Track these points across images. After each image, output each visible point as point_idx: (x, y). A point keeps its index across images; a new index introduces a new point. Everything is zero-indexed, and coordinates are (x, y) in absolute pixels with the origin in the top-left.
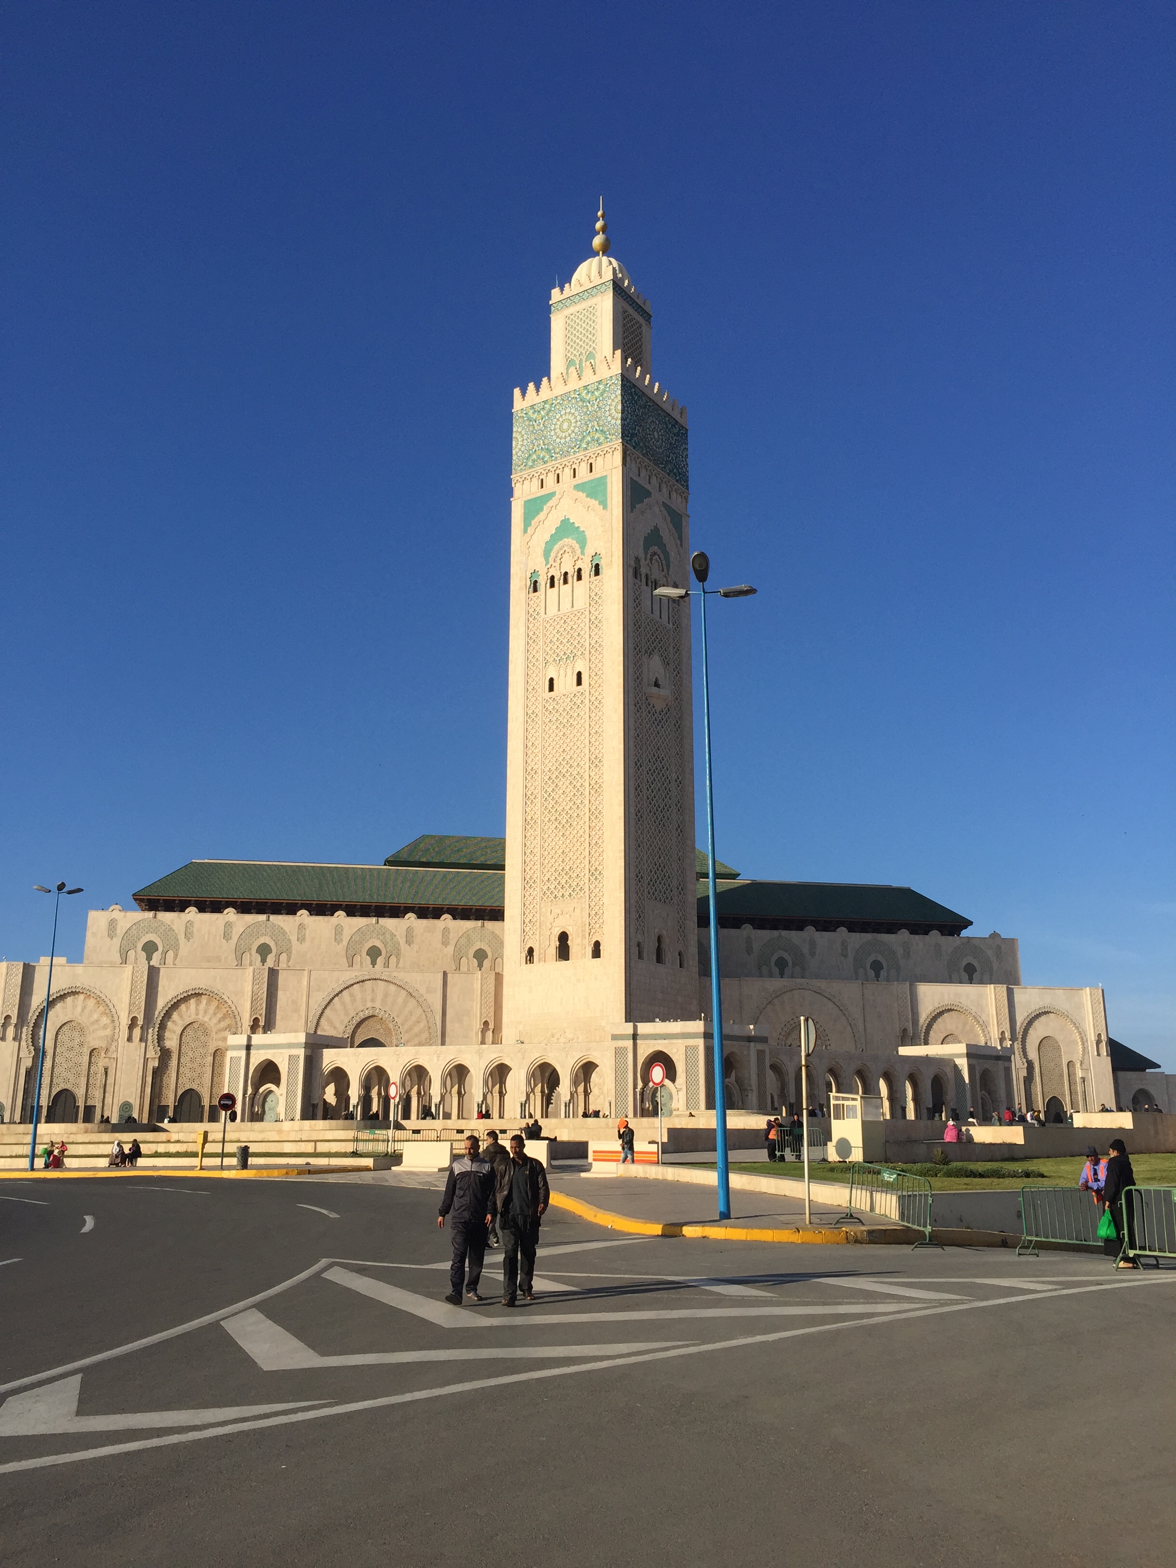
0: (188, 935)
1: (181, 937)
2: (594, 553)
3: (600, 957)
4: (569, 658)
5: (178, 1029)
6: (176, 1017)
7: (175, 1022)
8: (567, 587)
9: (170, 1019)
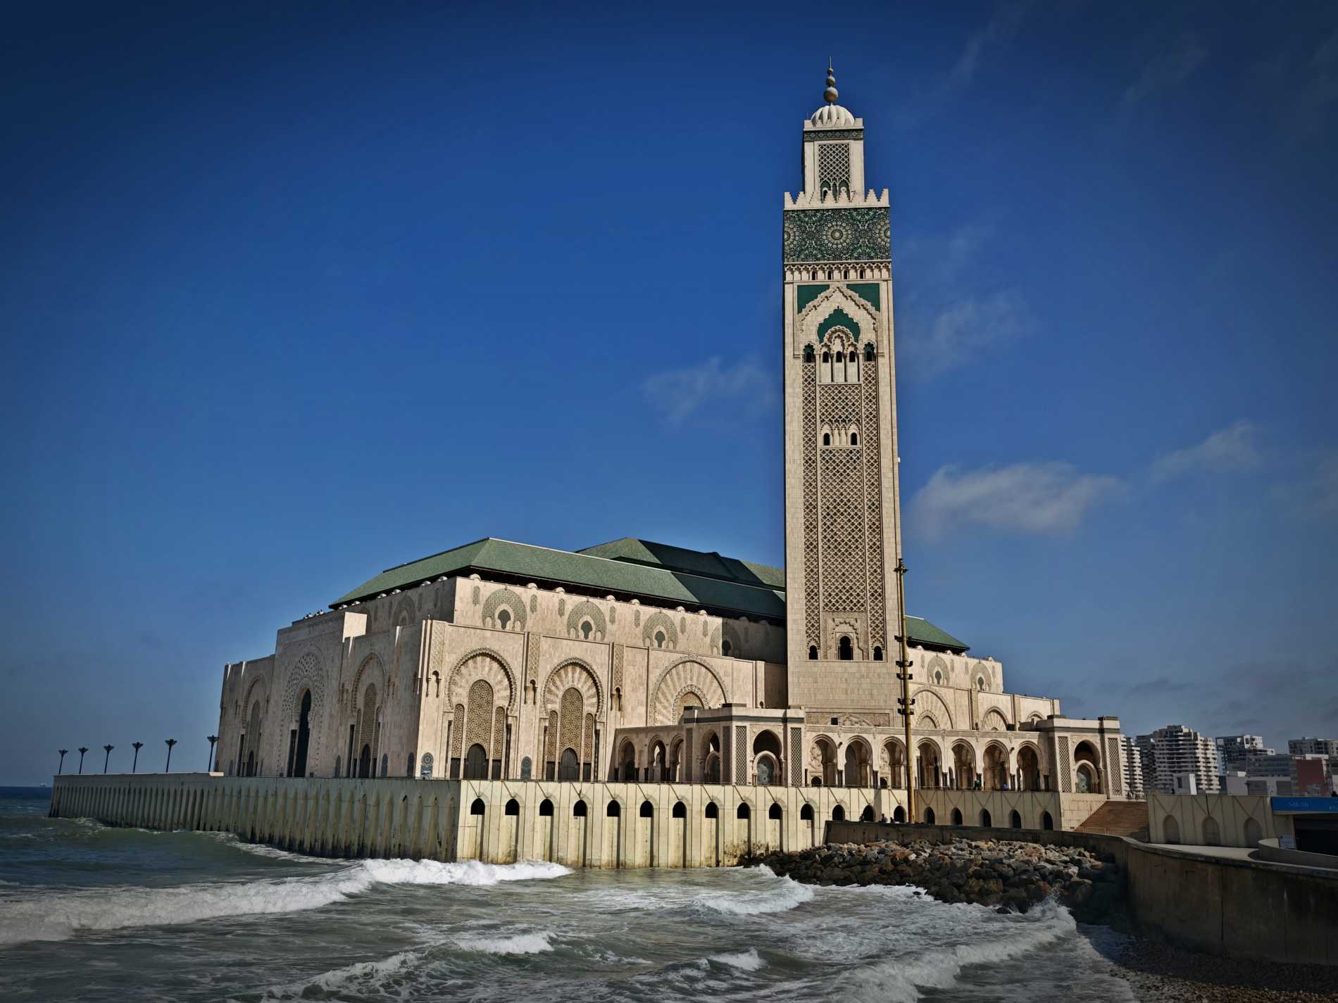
2: (867, 343)
3: (882, 659)
4: (844, 421)
5: (561, 694)
6: (558, 683)
7: (557, 687)
8: (841, 365)
9: (554, 683)
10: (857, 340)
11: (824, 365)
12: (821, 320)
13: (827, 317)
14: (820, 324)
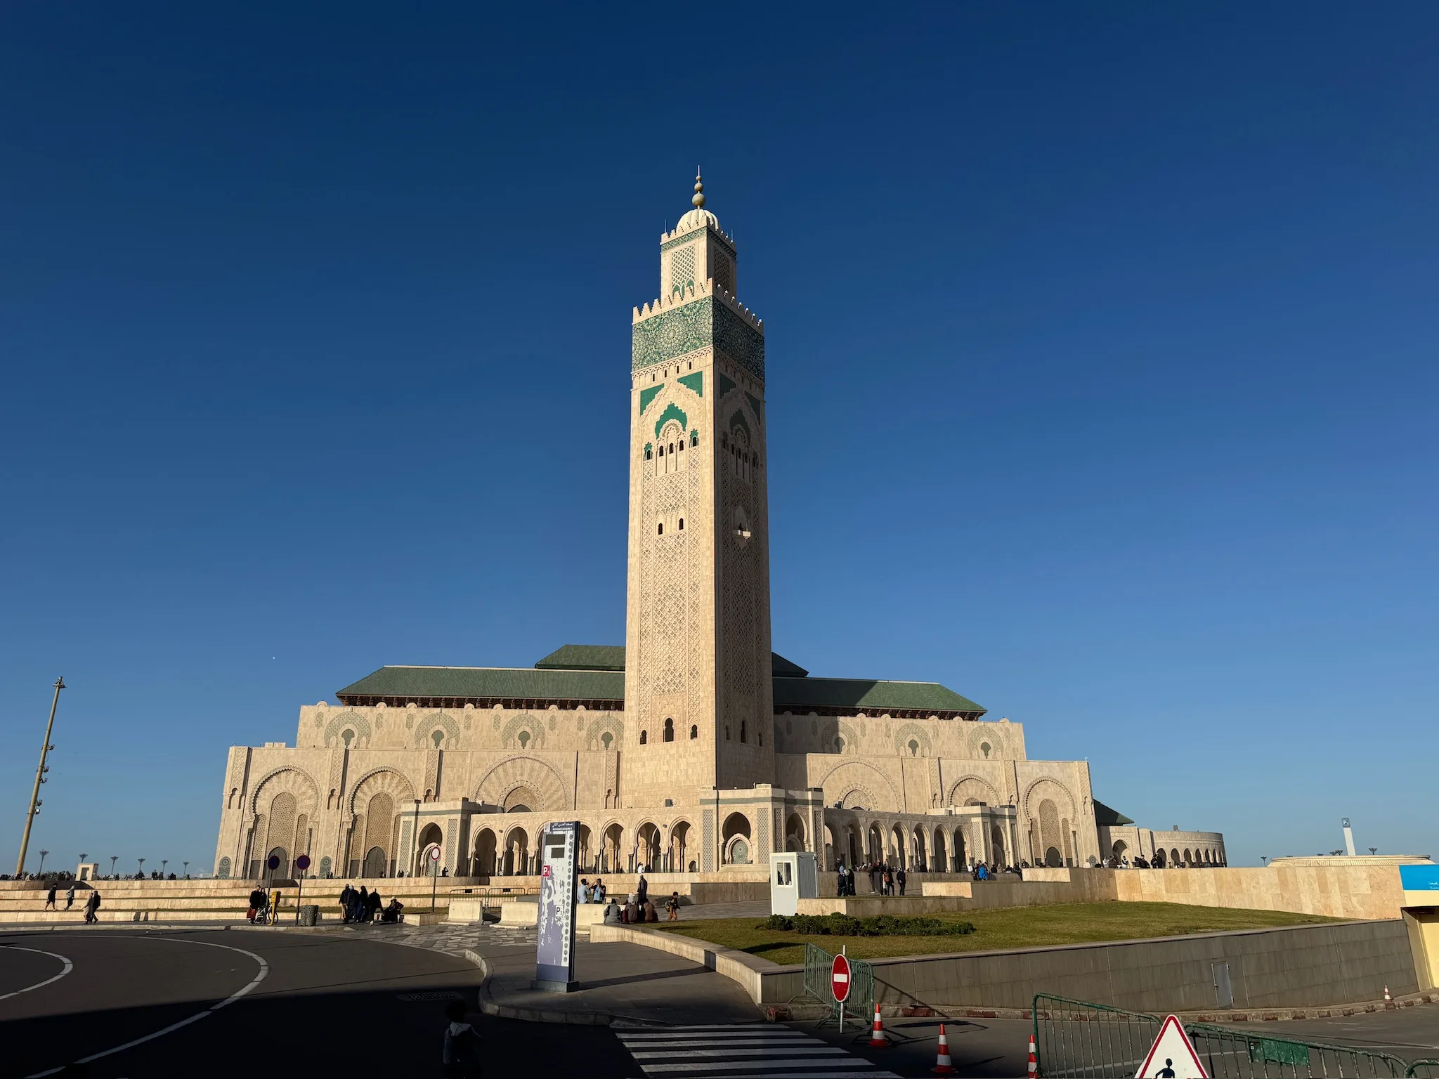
0: (379, 725)
1: (373, 726)
2: (692, 430)
3: (696, 737)
6: (366, 790)
7: (365, 794)
8: (672, 455)
9: (362, 791)
11: (659, 458)
13: (662, 413)
14: (657, 422)
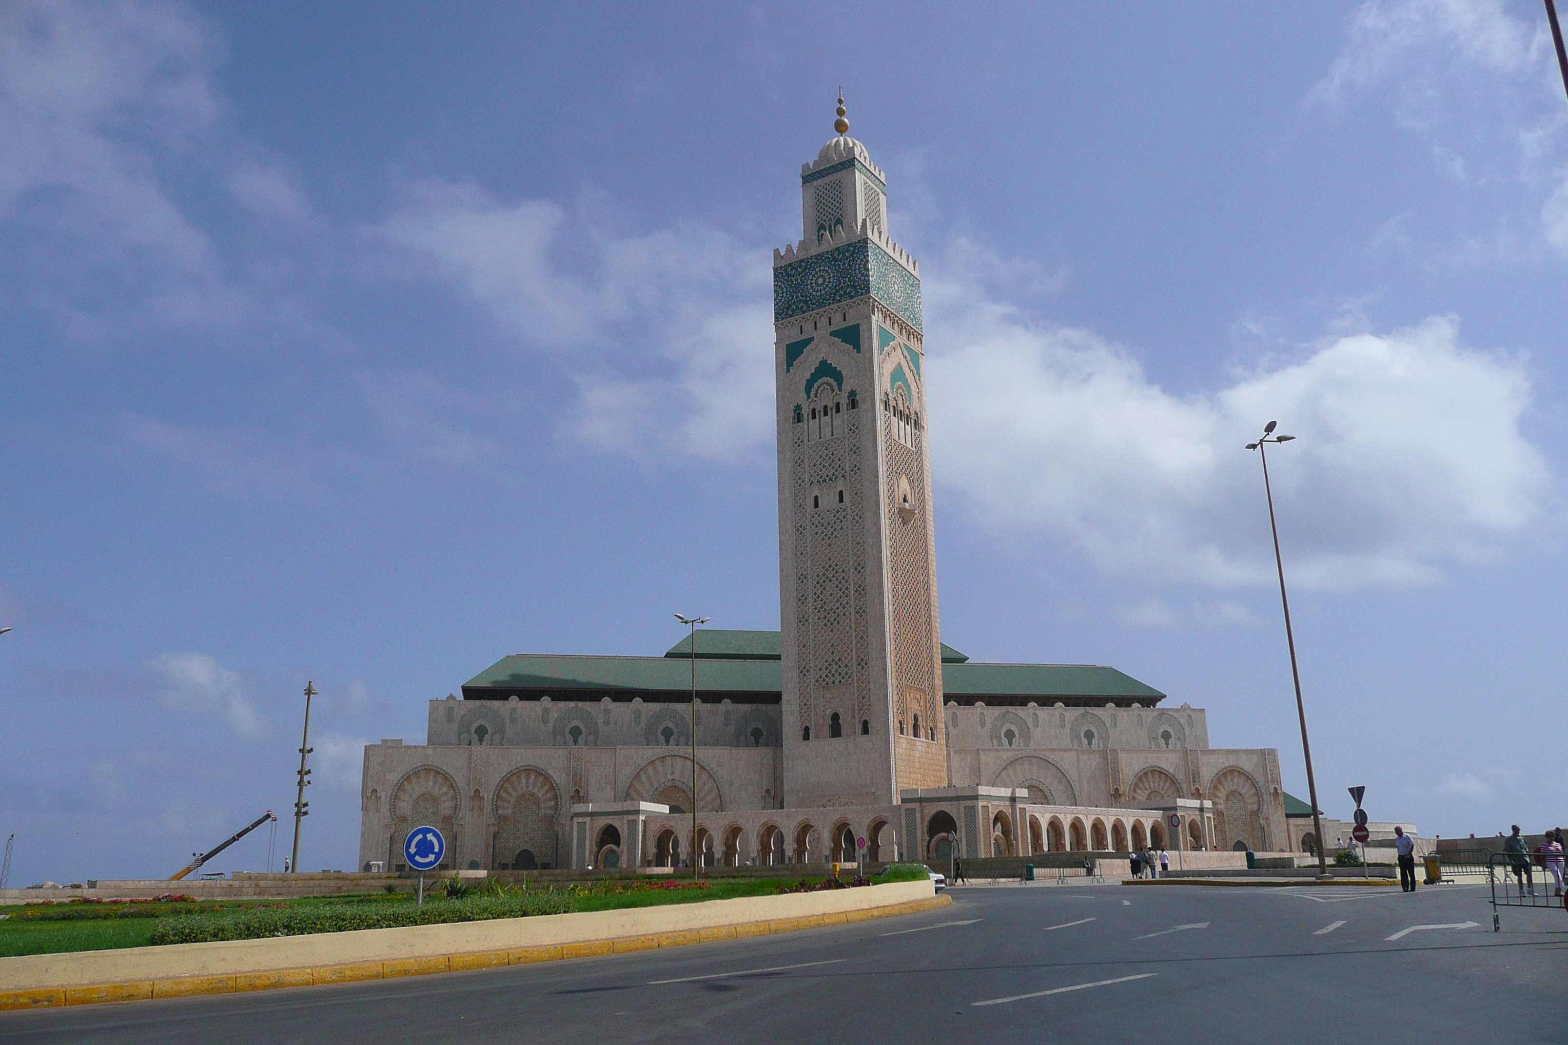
0: (513, 720)
1: (507, 721)
2: (850, 390)
3: (868, 734)
4: (831, 479)
5: (513, 800)
6: (510, 790)
7: (509, 794)
8: (827, 419)
9: (506, 791)
10: (840, 390)
11: (811, 421)
12: (808, 376)
13: (813, 371)
14: (807, 380)
